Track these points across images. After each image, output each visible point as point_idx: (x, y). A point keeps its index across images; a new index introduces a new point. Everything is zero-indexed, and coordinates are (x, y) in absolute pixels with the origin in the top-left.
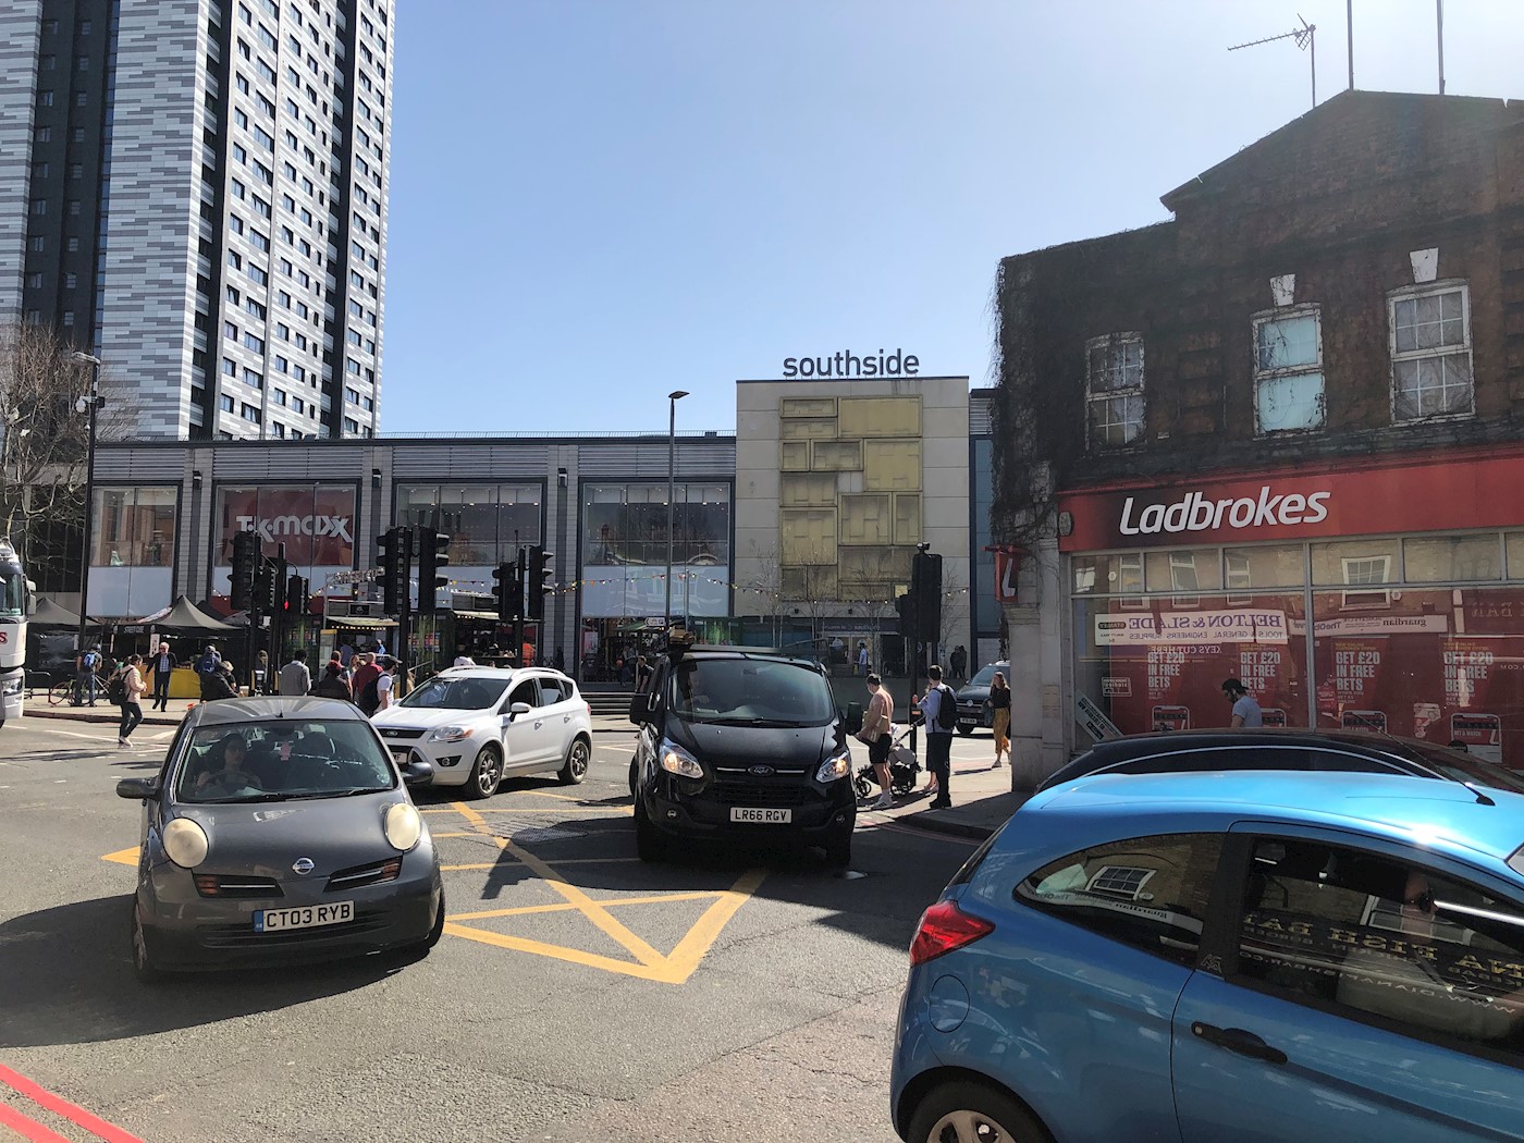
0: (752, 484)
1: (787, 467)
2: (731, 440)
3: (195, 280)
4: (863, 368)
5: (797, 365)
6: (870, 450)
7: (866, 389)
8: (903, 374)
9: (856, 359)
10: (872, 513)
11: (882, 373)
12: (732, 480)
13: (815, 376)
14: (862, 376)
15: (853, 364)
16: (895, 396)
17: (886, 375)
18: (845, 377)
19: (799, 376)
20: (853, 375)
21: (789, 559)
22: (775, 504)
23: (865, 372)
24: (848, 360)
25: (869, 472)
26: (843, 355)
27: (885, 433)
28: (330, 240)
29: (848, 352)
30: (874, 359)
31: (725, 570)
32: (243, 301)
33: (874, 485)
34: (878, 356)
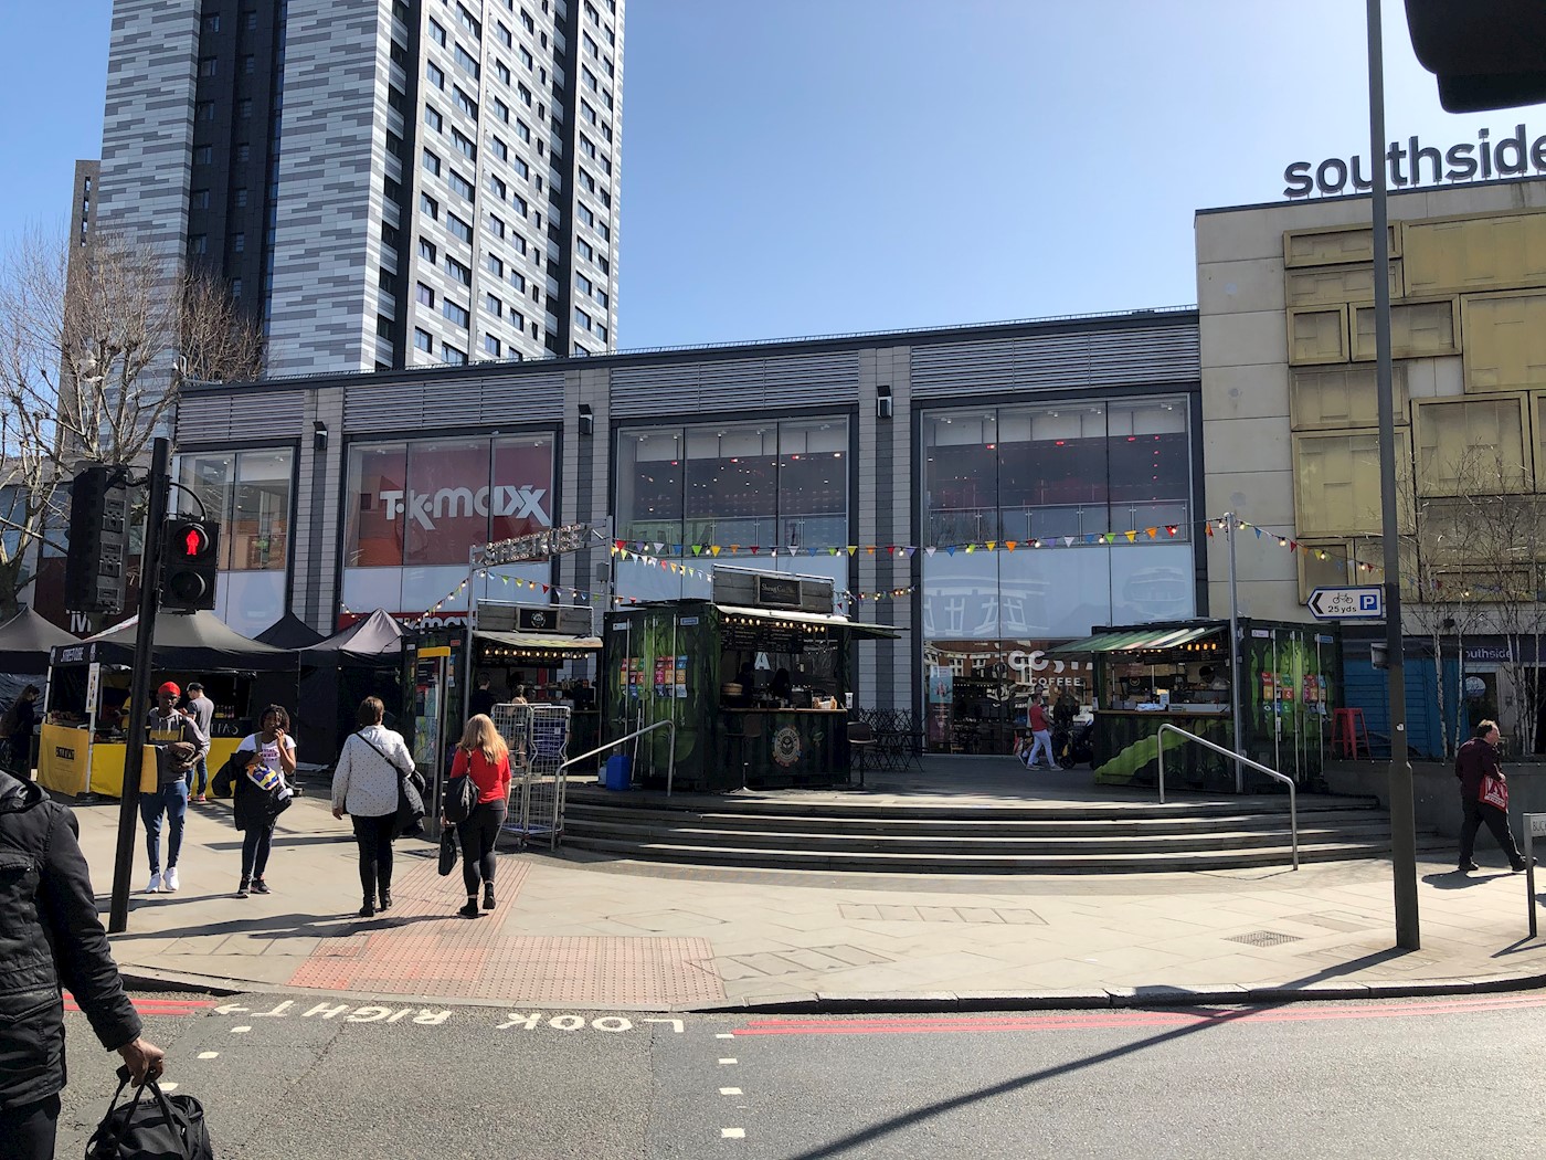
0: (1234, 392)
1: (1302, 356)
2: (1190, 318)
3: (379, 229)
4: (1446, 168)
5: (1312, 173)
6: (1473, 317)
7: (1459, 203)
8: (1532, 171)
9: (1433, 153)
10: (1485, 431)
11: (1487, 171)
12: (1195, 388)
13: (1349, 189)
14: (1445, 181)
15: (1426, 164)
16: (1522, 211)
17: (1495, 175)
18: (1409, 185)
19: (1316, 193)
20: (1426, 179)
21: (1315, 528)
22: (1280, 427)
23: (1452, 175)
24: (1416, 155)
25: (1472, 359)
26: (1404, 146)
27: (1503, 282)
28: (551, 200)
29: (1414, 141)
30: (1469, 148)
31: (1186, 553)
32: (440, 259)
33: (1486, 381)
34: (1477, 142)
